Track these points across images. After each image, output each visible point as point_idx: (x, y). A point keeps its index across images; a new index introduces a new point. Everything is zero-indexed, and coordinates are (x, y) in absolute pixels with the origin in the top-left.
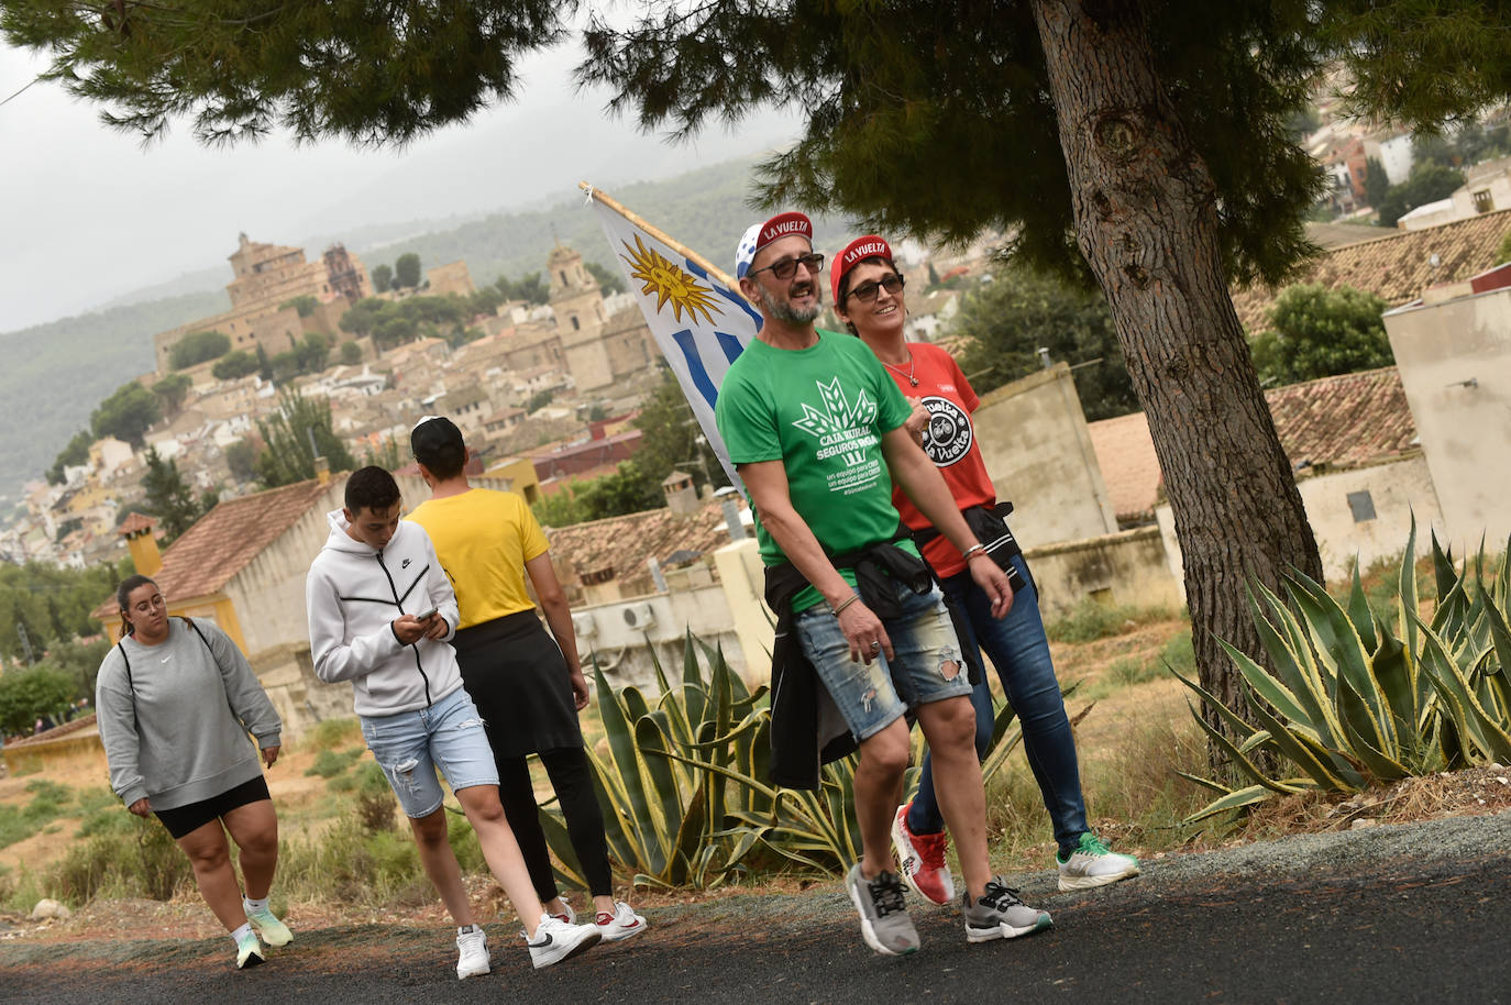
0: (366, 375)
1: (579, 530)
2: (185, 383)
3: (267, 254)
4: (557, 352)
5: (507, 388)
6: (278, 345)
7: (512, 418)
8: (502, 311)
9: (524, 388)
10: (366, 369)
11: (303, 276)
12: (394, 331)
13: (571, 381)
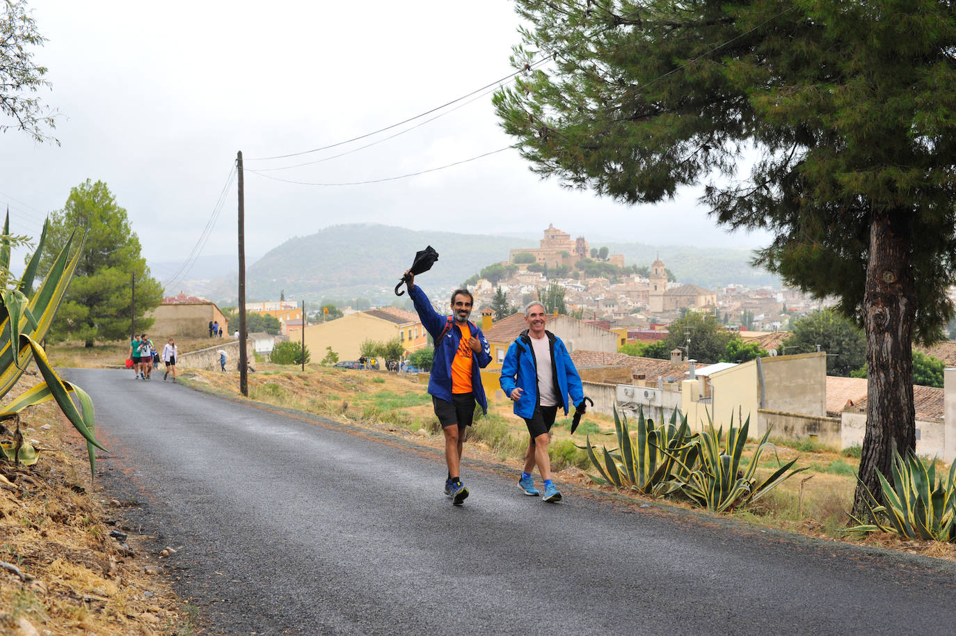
0: (579, 284)
1: (637, 359)
2: (517, 268)
3: (558, 233)
4: (646, 296)
5: (626, 303)
6: (552, 265)
7: (624, 314)
8: (632, 276)
9: (631, 305)
10: (579, 282)
11: (567, 244)
12: (593, 272)
13: (648, 307)
